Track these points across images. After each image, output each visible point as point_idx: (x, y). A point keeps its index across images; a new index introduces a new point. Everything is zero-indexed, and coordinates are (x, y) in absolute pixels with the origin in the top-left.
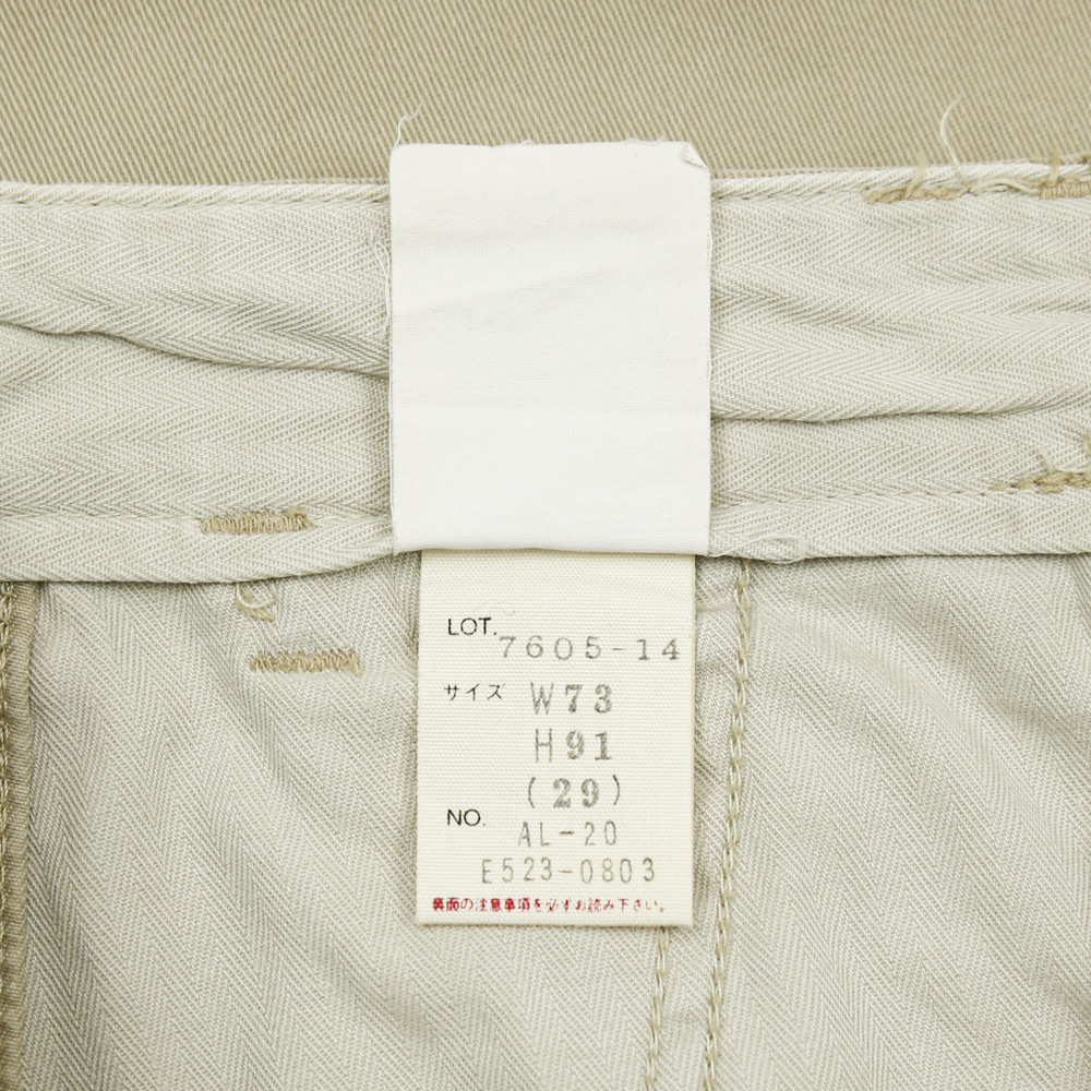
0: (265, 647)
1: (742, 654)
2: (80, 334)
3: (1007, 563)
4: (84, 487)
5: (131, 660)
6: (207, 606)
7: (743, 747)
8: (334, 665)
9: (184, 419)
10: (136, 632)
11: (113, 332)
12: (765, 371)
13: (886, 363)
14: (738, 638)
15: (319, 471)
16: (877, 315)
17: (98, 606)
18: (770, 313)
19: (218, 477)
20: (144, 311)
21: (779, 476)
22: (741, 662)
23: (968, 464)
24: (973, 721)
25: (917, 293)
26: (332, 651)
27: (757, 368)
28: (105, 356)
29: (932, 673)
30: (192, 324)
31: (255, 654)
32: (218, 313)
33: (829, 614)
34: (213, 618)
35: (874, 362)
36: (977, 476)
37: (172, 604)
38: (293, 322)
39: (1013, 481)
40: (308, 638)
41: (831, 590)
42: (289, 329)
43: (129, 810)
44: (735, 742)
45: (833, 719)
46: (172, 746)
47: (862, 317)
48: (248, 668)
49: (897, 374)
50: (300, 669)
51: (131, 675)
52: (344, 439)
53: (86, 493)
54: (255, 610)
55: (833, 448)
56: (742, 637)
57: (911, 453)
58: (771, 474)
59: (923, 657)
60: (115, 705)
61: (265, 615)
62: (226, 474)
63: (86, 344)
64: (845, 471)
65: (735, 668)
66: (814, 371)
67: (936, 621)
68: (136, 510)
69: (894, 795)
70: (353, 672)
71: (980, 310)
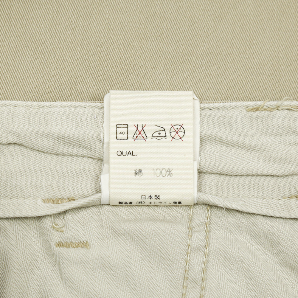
0: (61, 240)
1: (207, 246)
2: (10, 144)
3: (287, 221)
4: (8, 189)
5: (21, 243)
6: (44, 227)
7: (206, 275)
8: (81, 246)
9: (39, 169)
10: (23, 235)
11: (20, 143)
12: (215, 159)
13: (252, 159)
14: (206, 241)
15: (79, 186)
16: (249, 145)
17: (11, 227)
18: (217, 143)
19: (49, 187)
20: (29, 137)
21: (218, 190)
22: (206, 248)
23: (276, 190)
24: (275, 269)
25: (262, 139)
26: (81, 242)
27: (213, 158)
28: (17, 150)
29: (263, 254)
30: (43, 142)
31: (57, 242)
32: (51, 138)
33: (232, 234)
34: (45, 231)
35: (248, 159)
36: (278, 194)
37: (34, 226)
38: (74, 142)
39: (289, 196)
40: (74, 237)
41: (234, 227)
42: (72, 144)
43: (18, 290)
44: (204, 273)
45: (232, 268)
46: (32, 270)
47: (245, 145)
48: (55, 246)
49: (255, 163)
50: (71, 247)
51: (20, 248)
52: (87, 177)
53: (9, 191)
54: (58, 228)
55: (235, 183)
56: (207, 241)
57: (259, 186)
58: (216, 189)
59: (261, 249)
60: (15, 257)
61: (61, 230)
62: (51, 186)
63: (11, 147)
64: (238, 190)
65: (204, 250)
66: (230, 160)
67: (265, 237)
68: (24, 196)
69: (250, 292)
70: (87, 248)
71: (280, 144)
